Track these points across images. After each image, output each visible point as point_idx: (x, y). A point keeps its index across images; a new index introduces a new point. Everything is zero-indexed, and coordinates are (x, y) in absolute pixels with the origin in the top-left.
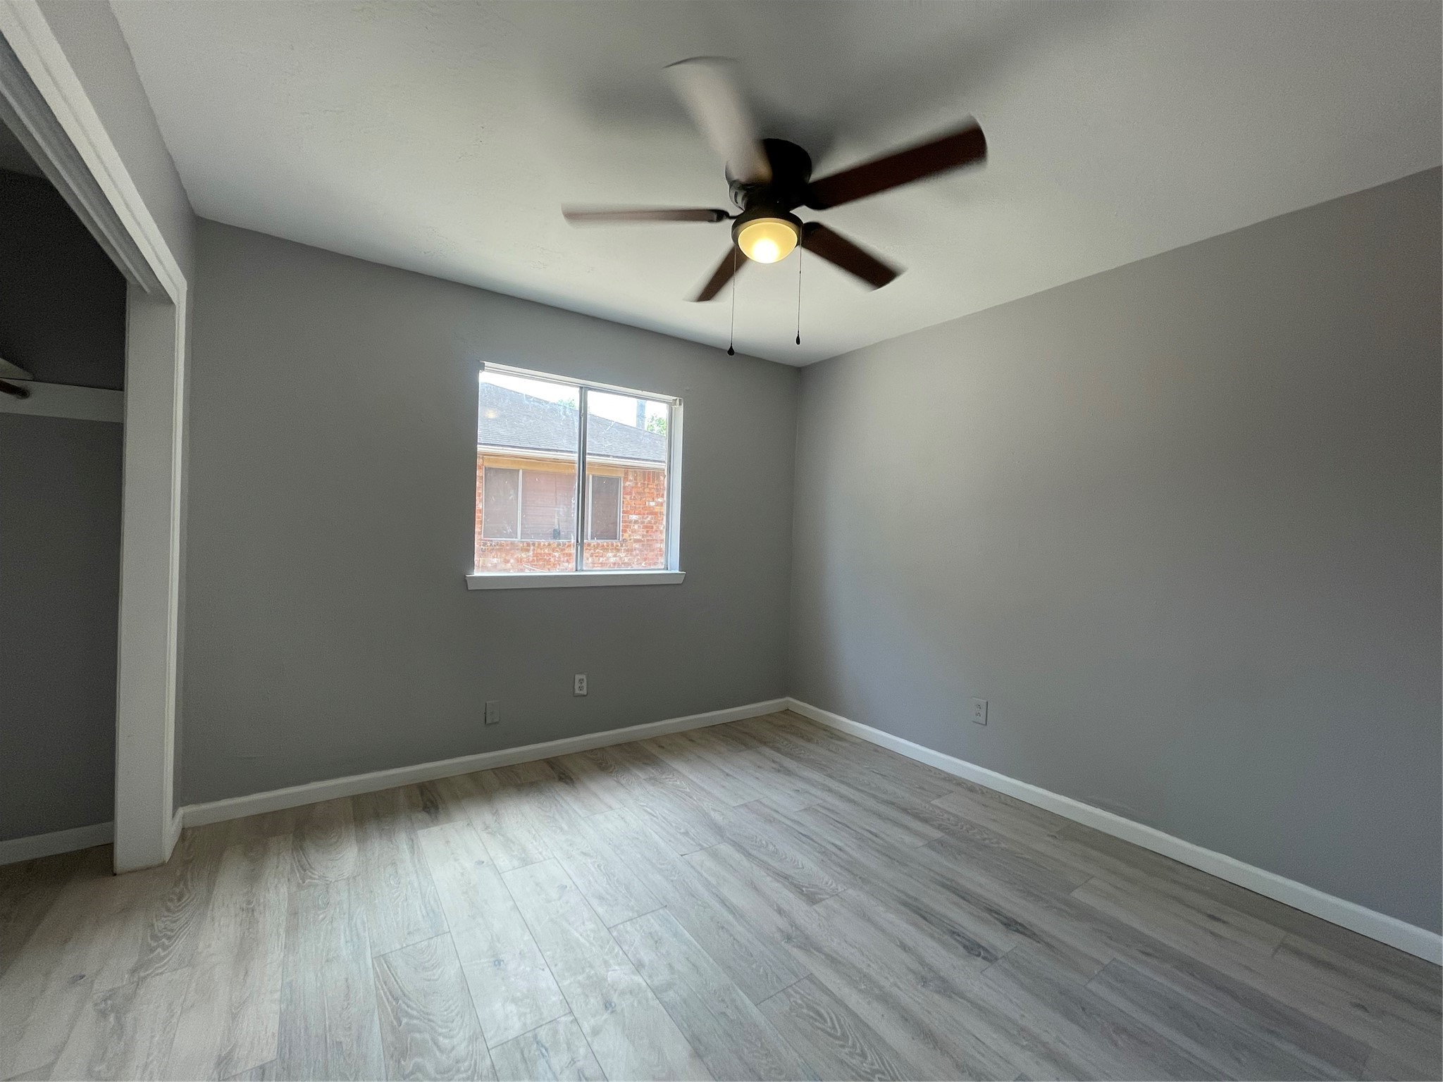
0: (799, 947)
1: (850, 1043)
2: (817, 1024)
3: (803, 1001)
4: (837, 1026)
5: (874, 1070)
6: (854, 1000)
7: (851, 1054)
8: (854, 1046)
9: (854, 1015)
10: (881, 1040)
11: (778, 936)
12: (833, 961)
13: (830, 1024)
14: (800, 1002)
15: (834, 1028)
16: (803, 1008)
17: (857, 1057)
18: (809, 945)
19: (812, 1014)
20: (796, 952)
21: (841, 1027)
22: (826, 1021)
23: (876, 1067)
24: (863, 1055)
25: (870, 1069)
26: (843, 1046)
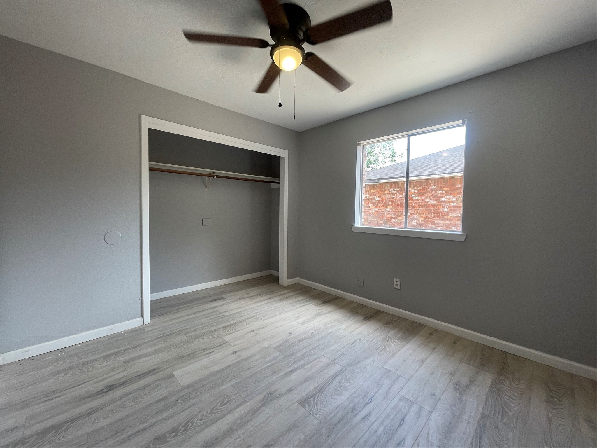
0: (265, 397)
1: (208, 415)
2: (220, 404)
3: (232, 399)
4: (217, 411)
5: (193, 423)
6: (230, 419)
7: (203, 415)
8: (206, 416)
9: (222, 417)
10: (207, 427)
11: (272, 390)
12: (255, 411)
13: (218, 408)
14: (231, 398)
15: (216, 410)
16: (228, 399)
17: (201, 417)
18: (265, 402)
19: (225, 402)
20: (261, 396)
21: (217, 412)
22: (220, 407)
23: (195, 424)
24: (201, 420)
25: (194, 422)
26: (207, 412)
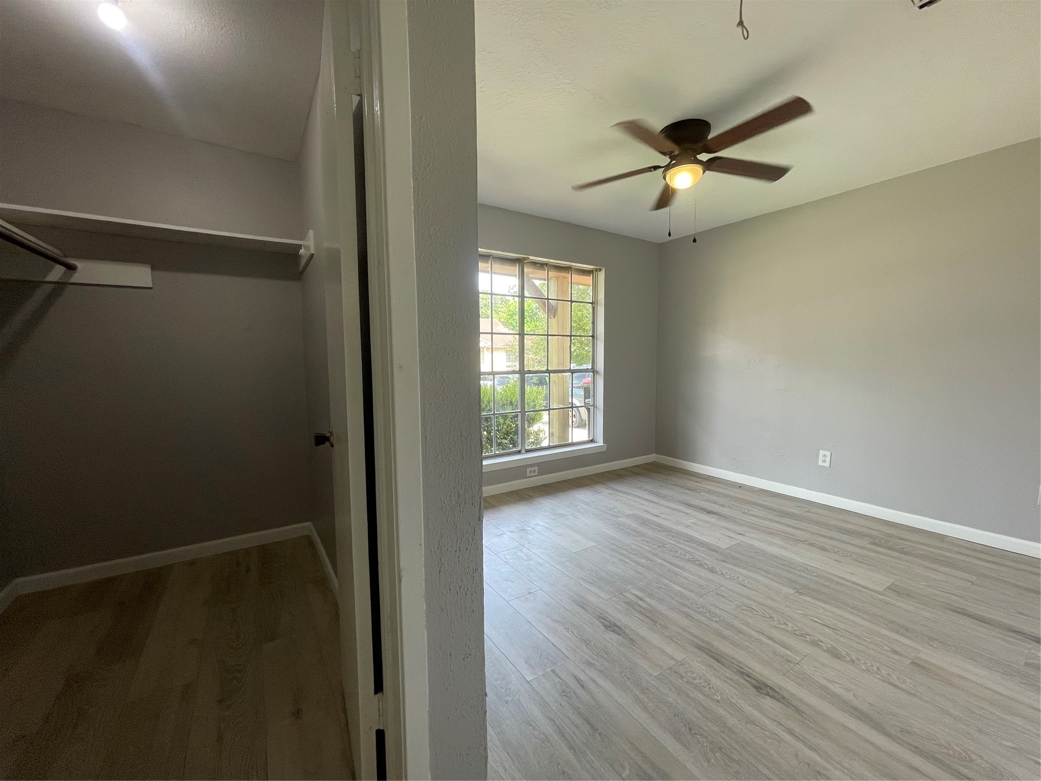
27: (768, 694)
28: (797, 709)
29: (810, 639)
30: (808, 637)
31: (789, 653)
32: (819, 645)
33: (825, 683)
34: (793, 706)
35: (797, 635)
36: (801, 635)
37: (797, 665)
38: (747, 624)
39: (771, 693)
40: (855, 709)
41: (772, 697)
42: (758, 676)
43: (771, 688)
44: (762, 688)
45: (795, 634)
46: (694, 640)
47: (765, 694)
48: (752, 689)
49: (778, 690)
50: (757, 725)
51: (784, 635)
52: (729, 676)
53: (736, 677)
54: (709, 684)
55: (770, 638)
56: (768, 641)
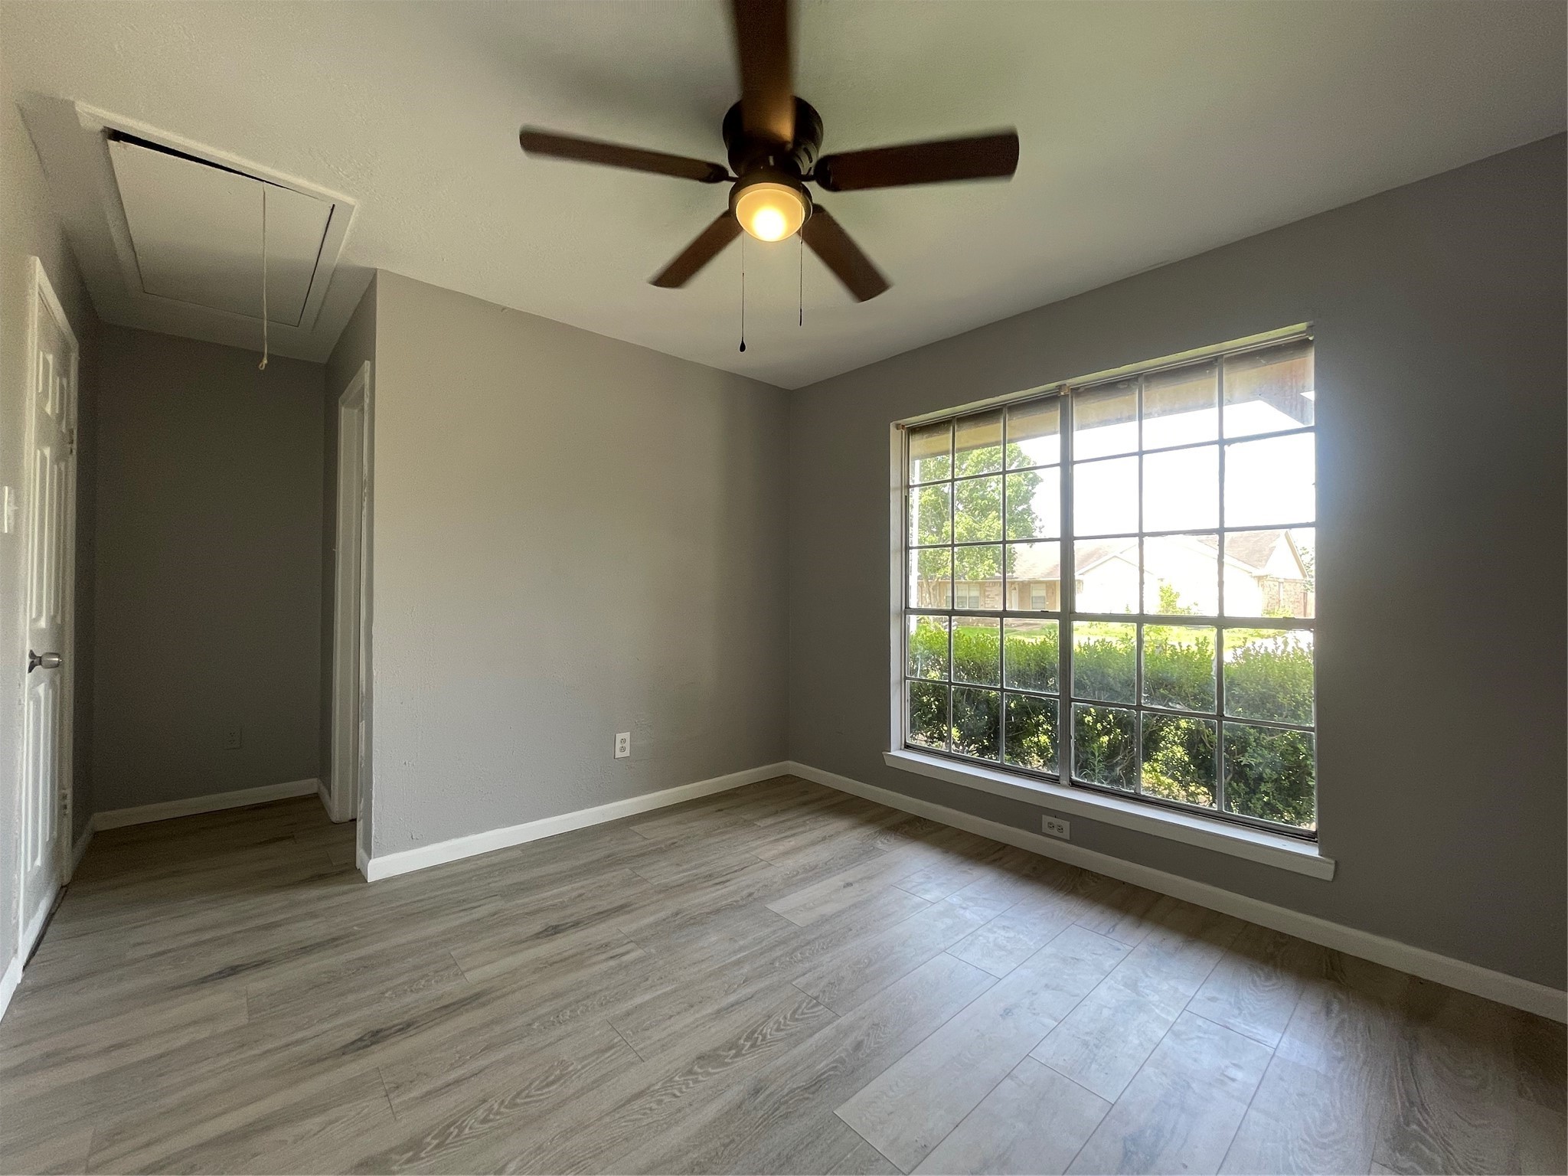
27: (361, 1039)
28: (320, 1060)
29: (429, 1144)
30: (435, 1142)
31: (415, 1094)
32: (407, 1151)
33: (333, 1113)
34: (326, 1058)
35: (449, 1126)
36: (444, 1133)
37: (384, 1093)
38: (508, 1061)
39: (360, 1044)
40: (268, 1128)
41: (353, 1043)
42: (393, 1040)
43: (367, 1046)
44: (375, 1037)
45: (454, 1123)
46: (498, 993)
47: (363, 1037)
48: (378, 1027)
49: (359, 1052)
50: (330, 1016)
51: (456, 1106)
52: (412, 1012)
53: (406, 1017)
54: (412, 991)
55: (457, 1082)
56: (452, 1076)
